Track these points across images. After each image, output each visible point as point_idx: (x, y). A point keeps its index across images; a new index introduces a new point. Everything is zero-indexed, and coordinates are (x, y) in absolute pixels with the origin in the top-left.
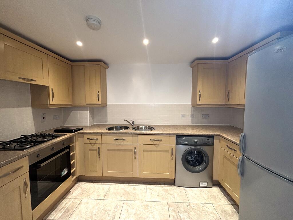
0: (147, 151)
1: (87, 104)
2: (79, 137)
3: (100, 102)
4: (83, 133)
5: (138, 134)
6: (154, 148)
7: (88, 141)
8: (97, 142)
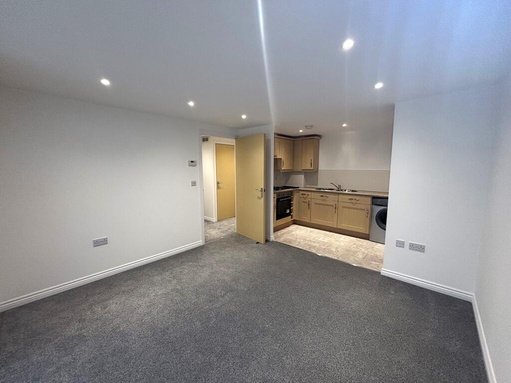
0: (345, 207)
1: (303, 170)
2: (296, 192)
3: (312, 168)
4: (299, 190)
5: (339, 194)
6: (351, 205)
7: (302, 196)
8: (309, 197)
